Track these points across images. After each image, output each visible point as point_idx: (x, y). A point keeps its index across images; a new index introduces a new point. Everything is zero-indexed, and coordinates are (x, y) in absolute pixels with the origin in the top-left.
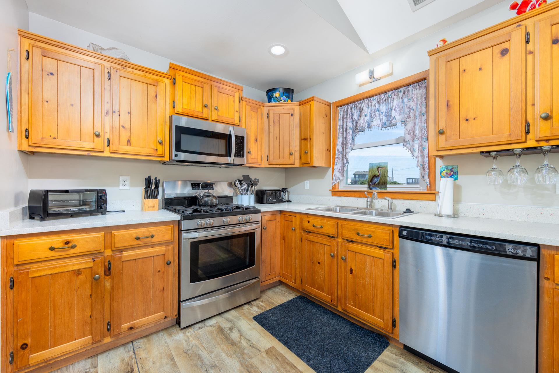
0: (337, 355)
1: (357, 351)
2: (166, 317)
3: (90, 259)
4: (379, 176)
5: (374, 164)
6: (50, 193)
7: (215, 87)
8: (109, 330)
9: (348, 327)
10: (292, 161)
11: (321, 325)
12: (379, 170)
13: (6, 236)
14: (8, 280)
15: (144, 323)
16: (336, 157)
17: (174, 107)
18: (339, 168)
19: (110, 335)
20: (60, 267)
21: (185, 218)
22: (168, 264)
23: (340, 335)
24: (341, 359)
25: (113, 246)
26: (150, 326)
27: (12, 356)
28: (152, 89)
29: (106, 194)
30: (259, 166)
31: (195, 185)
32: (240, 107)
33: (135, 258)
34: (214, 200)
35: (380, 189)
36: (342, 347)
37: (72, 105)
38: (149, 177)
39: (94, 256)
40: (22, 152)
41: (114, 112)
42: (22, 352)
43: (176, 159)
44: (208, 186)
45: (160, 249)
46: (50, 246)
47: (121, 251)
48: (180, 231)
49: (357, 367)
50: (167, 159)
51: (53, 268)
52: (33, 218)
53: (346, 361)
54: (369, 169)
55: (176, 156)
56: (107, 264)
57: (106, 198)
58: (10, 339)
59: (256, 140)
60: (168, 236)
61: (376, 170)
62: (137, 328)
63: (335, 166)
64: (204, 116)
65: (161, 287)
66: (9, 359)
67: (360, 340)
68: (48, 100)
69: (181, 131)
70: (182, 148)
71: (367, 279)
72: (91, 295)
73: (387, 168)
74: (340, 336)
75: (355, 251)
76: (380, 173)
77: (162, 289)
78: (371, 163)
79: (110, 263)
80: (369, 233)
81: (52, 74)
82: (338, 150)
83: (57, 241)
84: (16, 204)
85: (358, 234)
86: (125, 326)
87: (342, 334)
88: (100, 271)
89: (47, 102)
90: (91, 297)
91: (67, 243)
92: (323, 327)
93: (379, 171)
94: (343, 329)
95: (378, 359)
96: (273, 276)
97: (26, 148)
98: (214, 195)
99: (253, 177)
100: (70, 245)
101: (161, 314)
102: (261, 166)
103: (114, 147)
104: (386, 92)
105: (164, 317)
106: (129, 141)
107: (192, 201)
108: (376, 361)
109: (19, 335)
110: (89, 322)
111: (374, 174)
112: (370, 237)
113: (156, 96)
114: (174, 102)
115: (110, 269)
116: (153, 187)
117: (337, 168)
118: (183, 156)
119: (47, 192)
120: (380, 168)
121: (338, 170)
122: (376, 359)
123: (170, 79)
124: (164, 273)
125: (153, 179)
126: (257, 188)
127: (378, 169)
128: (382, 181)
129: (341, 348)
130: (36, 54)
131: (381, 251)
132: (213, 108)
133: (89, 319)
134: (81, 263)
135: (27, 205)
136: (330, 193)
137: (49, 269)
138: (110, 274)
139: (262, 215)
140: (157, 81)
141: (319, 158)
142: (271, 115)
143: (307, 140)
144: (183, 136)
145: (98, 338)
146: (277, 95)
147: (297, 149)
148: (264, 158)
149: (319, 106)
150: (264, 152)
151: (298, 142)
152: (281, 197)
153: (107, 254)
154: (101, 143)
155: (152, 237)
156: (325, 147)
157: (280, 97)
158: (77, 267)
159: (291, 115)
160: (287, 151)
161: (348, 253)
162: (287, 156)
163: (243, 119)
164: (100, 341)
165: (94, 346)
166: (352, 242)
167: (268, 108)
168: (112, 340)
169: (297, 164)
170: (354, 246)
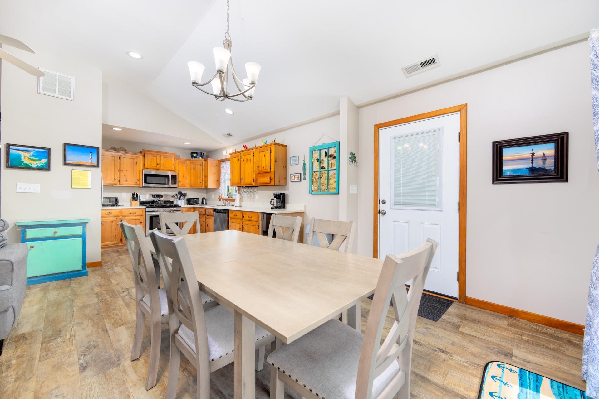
3: (116, 218)
7: (162, 156)
8: (121, 241)
10: (201, 185)
16: (220, 184)
17: (144, 166)
21: (147, 207)
22: (141, 222)
25: (122, 214)
28: (135, 160)
29: (118, 199)
31: (154, 196)
32: (175, 163)
33: (130, 219)
34: (162, 202)
37: (107, 169)
38: (134, 193)
39: (117, 217)
41: (121, 170)
43: (145, 186)
44: (160, 196)
45: (138, 217)
46: (105, 213)
47: (125, 216)
48: (146, 212)
50: (141, 186)
51: (106, 219)
55: (145, 185)
56: (121, 220)
57: (118, 201)
59: (184, 176)
60: (141, 213)
63: (220, 188)
64: (157, 168)
69: (146, 175)
70: (147, 182)
72: (116, 229)
83: (107, 212)
88: (118, 222)
91: (109, 213)
98: (162, 200)
99: (184, 192)
102: (187, 188)
103: (121, 182)
106: (126, 180)
107: (153, 202)
113: (137, 163)
114: (144, 164)
116: (136, 196)
118: (147, 185)
123: (142, 155)
125: (135, 194)
126: (186, 198)
132: (161, 165)
133: (115, 236)
139: (183, 208)
140: (137, 157)
141: (211, 184)
142: (192, 165)
143: (206, 176)
144: (147, 177)
145: (118, 243)
146: (195, 155)
147: (203, 180)
148: (188, 184)
149: (211, 162)
150: (188, 181)
151: (204, 177)
152: (199, 202)
153: (121, 217)
154: (116, 181)
155: (135, 213)
156: (216, 180)
157: (196, 156)
158: (112, 220)
159: (201, 165)
160: (199, 181)
161: (207, 220)
162: (199, 183)
163: (177, 168)
164: (119, 244)
165: (117, 245)
166: (208, 215)
167: (190, 161)
168: (122, 244)
169: (203, 187)
170: (208, 217)
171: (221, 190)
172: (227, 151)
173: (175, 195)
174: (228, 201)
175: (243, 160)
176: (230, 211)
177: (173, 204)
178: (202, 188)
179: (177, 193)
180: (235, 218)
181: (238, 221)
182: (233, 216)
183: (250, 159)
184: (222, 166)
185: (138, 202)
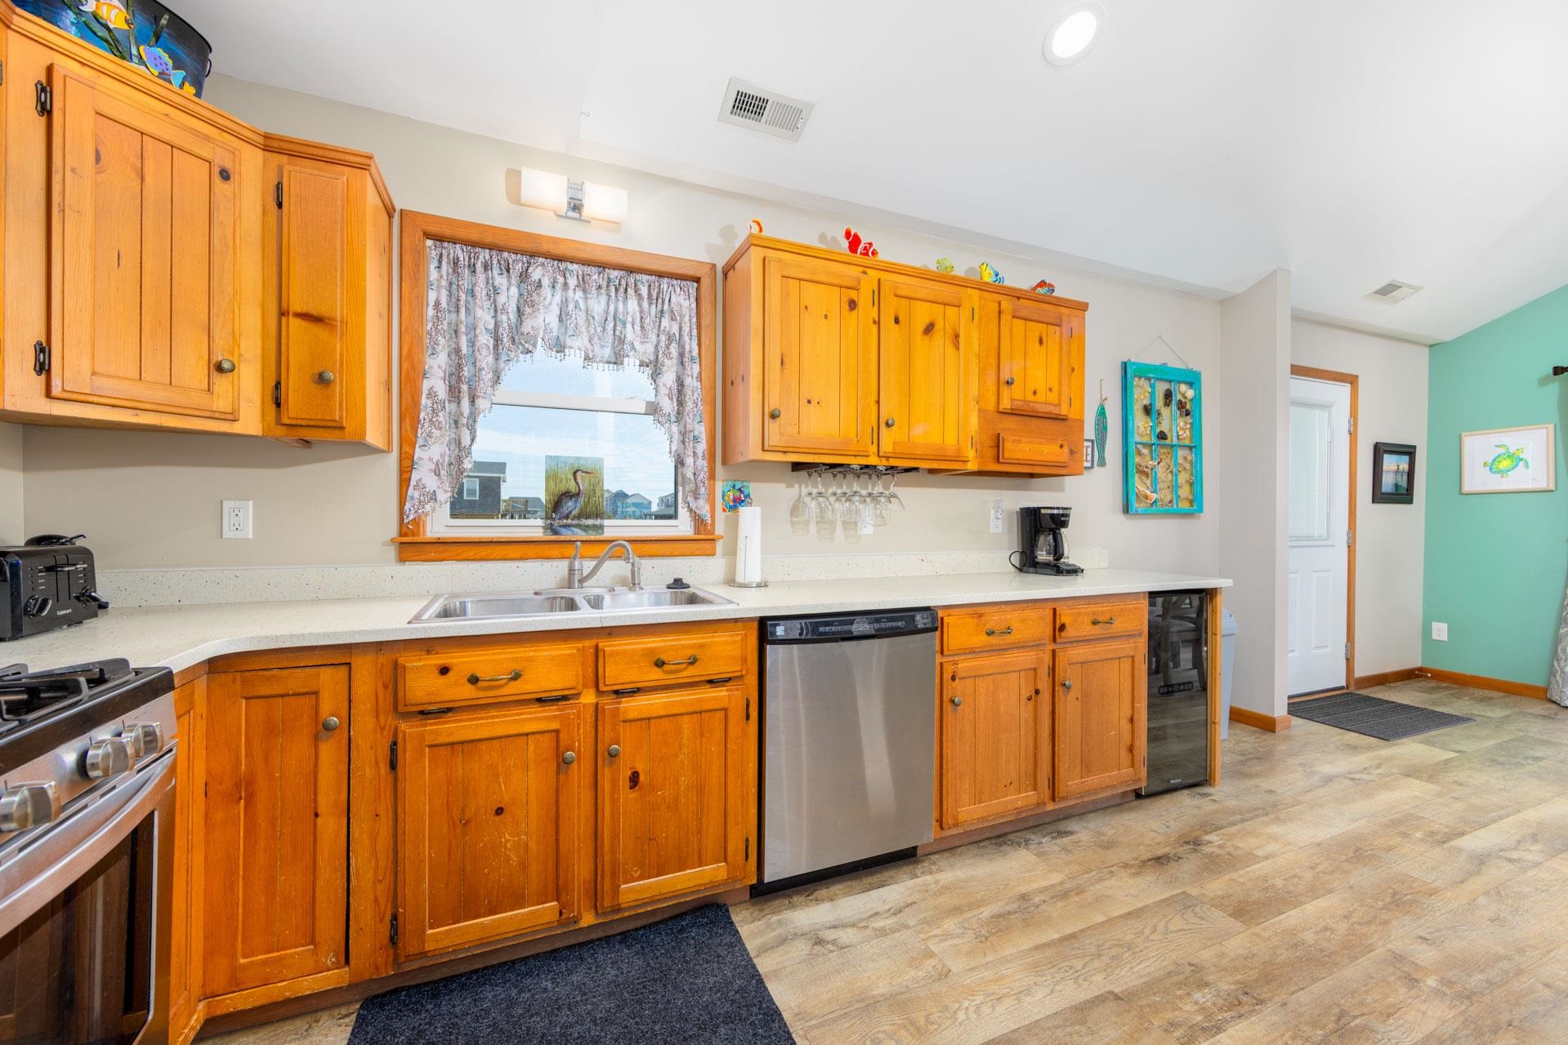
0: (700, 1028)
1: (712, 980)
4: (578, 494)
5: (562, 460)
9: (626, 951)
11: (565, 1011)
12: (579, 478)
16: (421, 417)
18: (435, 461)
23: (639, 984)
24: (718, 1026)
35: (584, 533)
36: (682, 1003)
49: (755, 1005)
53: (729, 1019)
54: (547, 471)
61: (571, 476)
63: (417, 449)
67: (683, 953)
71: (683, 778)
73: (602, 474)
74: (644, 987)
75: (644, 716)
76: (581, 487)
78: (551, 457)
80: (691, 652)
82: (432, 394)
85: (660, 664)
87: (638, 979)
92: (582, 1009)
93: (579, 481)
94: (625, 965)
95: (752, 955)
104: (604, 268)
108: (755, 961)
111: (562, 488)
112: (693, 661)
117: (430, 459)
120: (579, 473)
121: (433, 467)
122: (751, 960)
127: (575, 473)
128: (588, 509)
129: (684, 1008)
131: (721, 691)
136: (392, 552)
151: (253, 316)
169: (251, 424)
175: (897, 321)
176: (939, 615)
180: (993, 650)
182: (978, 638)
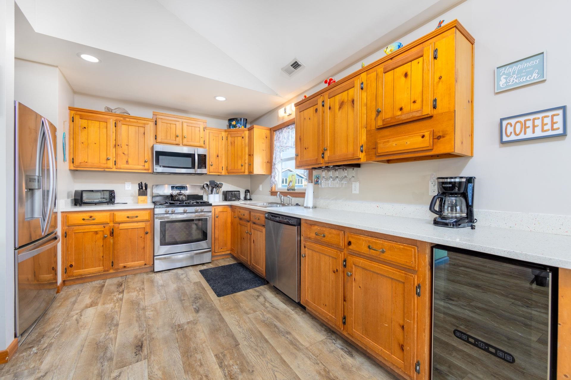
2: (145, 264)
4: (292, 181)
6: (84, 192)
7: (184, 123)
8: (112, 266)
10: (243, 170)
13: (63, 212)
14: (64, 233)
15: (133, 265)
17: (156, 139)
19: (113, 269)
20: (87, 229)
22: (147, 233)
25: (114, 220)
26: (136, 268)
27: (66, 269)
28: (142, 130)
29: (114, 193)
30: (221, 174)
31: (173, 188)
32: (204, 134)
33: (127, 228)
34: (184, 197)
37: (95, 143)
38: (141, 183)
40: (71, 170)
41: (118, 145)
42: (70, 268)
44: (183, 188)
45: (142, 225)
46: (83, 218)
47: (119, 223)
48: (155, 214)
50: (151, 171)
51: (84, 229)
52: (77, 205)
55: (156, 170)
56: (111, 230)
57: (115, 195)
58: (65, 261)
59: (218, 156)
60: (147, 217)
62: (128, 268)
64: (177, 143)
65: (143, 246)
66: (65, 271)
68: (83, 142)
69: (159, 154)
70: (160, 165)
72: (103, 246)
75: (255, 229)
77: (143, 247)
79: (113, 230)
80: (258, 217)
81: (85, 128)
83: (86, 216)
84: (68, 198)
86: (122, 265)
88: (107, 233)
89: (83, 143)
90: (103, 247)
91: (91, 217)
93: (293, 178)
96: (225, 250)
97: (73, 168)
98: (185, 194)
100: (92, 218)
101: (142, 262)
102: (222, 174)
103: (118, 166)
105: (144, 264)
106: (127, 162)
109: (69, 260)
110: (102, 260)
112: (259, 219)
113: (144, 133)
114: (156, 136)
115: (113, 233)
116: (144, 188)
117: (273, 175)
118: (161, 169)
119: (82, 191)
120: (293, 176)
123: (153, 122)
124: (144, 238)
125: (143, 184)
126: (222, 190)
130: (77, 118)
131: (262, 228)
132: (183, 137)
133: (102, 258)
134: (98, 228)
135: (74, 198)
136: (270, 193)
137: (83, 229)
138: (113, 236)
139: (215, 207)
140: (145, 124)
141: (259, 168)
142: (229, 139)
143: (251, 155)
144: (161, 157)
145: (107, 269)
146: (234, 123)
147: (247, 161)
148: (224, 169)
149: (259, 132)
150: (224, 164)
151: (247, 156)
152: (240, 197)
153: (111, 224)
154: (111, 164)
155: (137, 217)
156: (266, 160)
157: (236, 125)
158: (96, 230)
159: (243, 138)
160: (240, 163)
161: (252, 231)
162: (240, 167)
163: (207, 142)
164: (108, 271)
165: (105, 273)
166: (254, 223)
167: (227, 133)
168: (114, 271)
169: (247, 173)
170: (254, 226)
171: (274, 178)
172: (285, 109)
173: (205, 186)
174: (288, 196)
175: (330, 108)
176: (302, 222)
177: (203, 200)
178: (245, 174)
179: (208, 183)
180: (317, 242)
181: (332, 252)
182: (313, 235)
183: (350, 99)
184: (275, 137)
185: (149, 198)
